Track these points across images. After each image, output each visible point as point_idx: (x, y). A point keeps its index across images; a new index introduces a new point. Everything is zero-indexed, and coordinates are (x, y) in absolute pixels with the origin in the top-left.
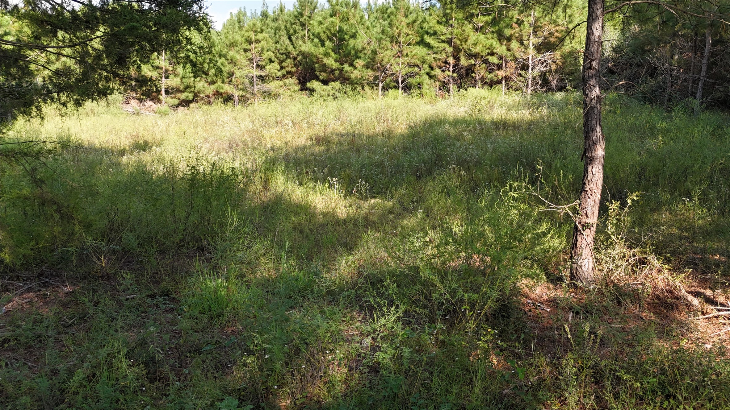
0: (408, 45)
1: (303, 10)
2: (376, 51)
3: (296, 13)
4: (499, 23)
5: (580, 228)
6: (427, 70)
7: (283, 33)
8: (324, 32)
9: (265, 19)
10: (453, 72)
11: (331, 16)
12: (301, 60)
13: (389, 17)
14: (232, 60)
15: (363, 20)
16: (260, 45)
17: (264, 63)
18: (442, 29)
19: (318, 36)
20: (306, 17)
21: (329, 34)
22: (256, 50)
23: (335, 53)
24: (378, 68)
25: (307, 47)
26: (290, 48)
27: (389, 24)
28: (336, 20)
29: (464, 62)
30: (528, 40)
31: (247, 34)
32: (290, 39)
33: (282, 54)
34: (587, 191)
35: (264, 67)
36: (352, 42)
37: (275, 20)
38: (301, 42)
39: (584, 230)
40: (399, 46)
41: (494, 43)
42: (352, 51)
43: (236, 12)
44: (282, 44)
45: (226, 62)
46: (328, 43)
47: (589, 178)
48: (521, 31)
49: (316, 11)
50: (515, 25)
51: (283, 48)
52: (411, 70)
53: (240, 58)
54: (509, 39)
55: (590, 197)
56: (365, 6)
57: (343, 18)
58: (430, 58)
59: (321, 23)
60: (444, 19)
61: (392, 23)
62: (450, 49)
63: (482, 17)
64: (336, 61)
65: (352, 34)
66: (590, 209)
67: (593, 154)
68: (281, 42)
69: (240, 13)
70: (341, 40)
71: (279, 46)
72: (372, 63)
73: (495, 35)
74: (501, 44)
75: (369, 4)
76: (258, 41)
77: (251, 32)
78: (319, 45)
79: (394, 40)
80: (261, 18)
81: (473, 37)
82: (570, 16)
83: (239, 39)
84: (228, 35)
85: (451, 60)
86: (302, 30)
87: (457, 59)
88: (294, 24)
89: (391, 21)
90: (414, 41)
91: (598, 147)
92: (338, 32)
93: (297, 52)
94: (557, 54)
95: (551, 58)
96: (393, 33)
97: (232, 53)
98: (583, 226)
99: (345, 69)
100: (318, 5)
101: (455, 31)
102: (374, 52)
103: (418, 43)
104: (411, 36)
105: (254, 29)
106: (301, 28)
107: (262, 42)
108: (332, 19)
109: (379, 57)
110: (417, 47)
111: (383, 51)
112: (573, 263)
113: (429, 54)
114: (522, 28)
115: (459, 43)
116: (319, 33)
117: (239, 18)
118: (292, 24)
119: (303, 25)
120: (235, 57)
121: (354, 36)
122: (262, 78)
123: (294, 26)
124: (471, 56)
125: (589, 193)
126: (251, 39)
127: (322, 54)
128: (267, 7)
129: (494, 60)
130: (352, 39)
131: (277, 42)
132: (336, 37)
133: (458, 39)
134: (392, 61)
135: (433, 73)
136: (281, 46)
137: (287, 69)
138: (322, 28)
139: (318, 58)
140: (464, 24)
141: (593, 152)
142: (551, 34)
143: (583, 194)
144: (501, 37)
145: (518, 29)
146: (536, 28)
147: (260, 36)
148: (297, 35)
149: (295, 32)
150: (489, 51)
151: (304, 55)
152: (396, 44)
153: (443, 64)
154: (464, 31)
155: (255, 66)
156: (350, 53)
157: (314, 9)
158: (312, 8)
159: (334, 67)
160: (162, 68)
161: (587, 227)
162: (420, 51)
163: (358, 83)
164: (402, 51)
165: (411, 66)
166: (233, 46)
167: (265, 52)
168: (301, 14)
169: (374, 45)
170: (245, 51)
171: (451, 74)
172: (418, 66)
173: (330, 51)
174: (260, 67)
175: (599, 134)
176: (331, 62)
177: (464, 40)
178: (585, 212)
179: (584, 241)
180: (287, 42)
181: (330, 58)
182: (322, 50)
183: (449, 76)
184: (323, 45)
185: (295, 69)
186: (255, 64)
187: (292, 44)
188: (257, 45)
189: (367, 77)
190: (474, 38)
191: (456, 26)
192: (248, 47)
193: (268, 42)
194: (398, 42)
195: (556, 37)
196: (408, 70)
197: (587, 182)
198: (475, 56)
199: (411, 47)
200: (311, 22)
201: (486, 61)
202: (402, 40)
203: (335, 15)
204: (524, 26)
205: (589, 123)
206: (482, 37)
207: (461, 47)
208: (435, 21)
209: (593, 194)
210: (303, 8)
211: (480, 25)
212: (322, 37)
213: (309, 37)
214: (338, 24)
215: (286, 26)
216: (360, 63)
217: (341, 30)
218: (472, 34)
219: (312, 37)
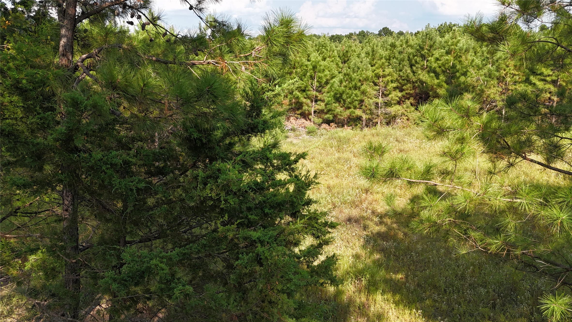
0: (513, 83)
1: (424, 45)
3: (418, 47)
7: (406, 63)
8: (440, 68)
11: (447, 54)
12: (419, 86)
14: (363, 91)
16: (386, 79)
17: (388, 91)
19: (434, 70)
20: (426, 51)
21: (443, 68)
22: (383, 82)
23: (447, 84)
25: (424, 76)
26: (411, 75)
27: (497, 67)
28: (450, 57)
31: (376, 72)
32: (411, 68)
33: (403, 80)
35: (388, 94)
36: (462, 79)
38: (420, 72)
40: (505, 85)
42: (462, 84)
44: (405, 72)
45: (359, 93)
46: (442, 76)
51: (405, 75)
53: (370, 90)
57: (456, 56)
59: (437, 59)
61: (500, 66)
65: (463, 72)
68: (404, 70)
71: (401, 74)
72: (479, 97)
76: (384, 76)
77: (380, 68)
78: (434, 77)
79: (501, 79)
83: (371, 76)
84: (362, 73)
85: (555, 98)
86: (422, 61)
88: (416, 56)
90: (520, 80)
92: (452, 68)
93: (416, 79)
97: (364, 86)
103: (524, 82)
104: (517, 76)
105: (383, 67)
106: (421, 59)
107: (388, 76)
108: (447, 57)
109: (485, 94)
110: (523, 85)
116: (435, 68)
118: (414, 56)
119: (423, 57)
120: (366, 89)
121: (465, 74)
122: (386, 104)
123: (416, 57)
126: (379, 75)
127: (436, 85)
130: (462, 77)
131: (401, 71)
132: (449, 70)
136: (403, 73)
137: (407, 92)
138: (438, 64)
139: (432, 88)
147: (387, 72)
148: (417, 65)
149: (416, 62)
151: (422, 82)
152: (503, 82)
158: (432, 44)
164: (507, 88)
166: (366, 81)
167: (389, 84)
168: (422, 48)
169: (482, 83)
170: (374, 83)
173: (443, 83)
174: (384, 95)
180: (409, 71)
181: (443, 89)
182: (436, 81)
184: (437, 78)
185: (413, 91)
186: (381, 93)
187: (413, 73)
188: (384, 79)
192: (377, 81)
193: (392, 75)
199: (517, 84)
202: (508, 79)
203: (450, 53)
210: (424, 43)
212: (438, 72)
213: (427, 66)
214: (452, 62)
215: (409, 57)
217: (454, 67)
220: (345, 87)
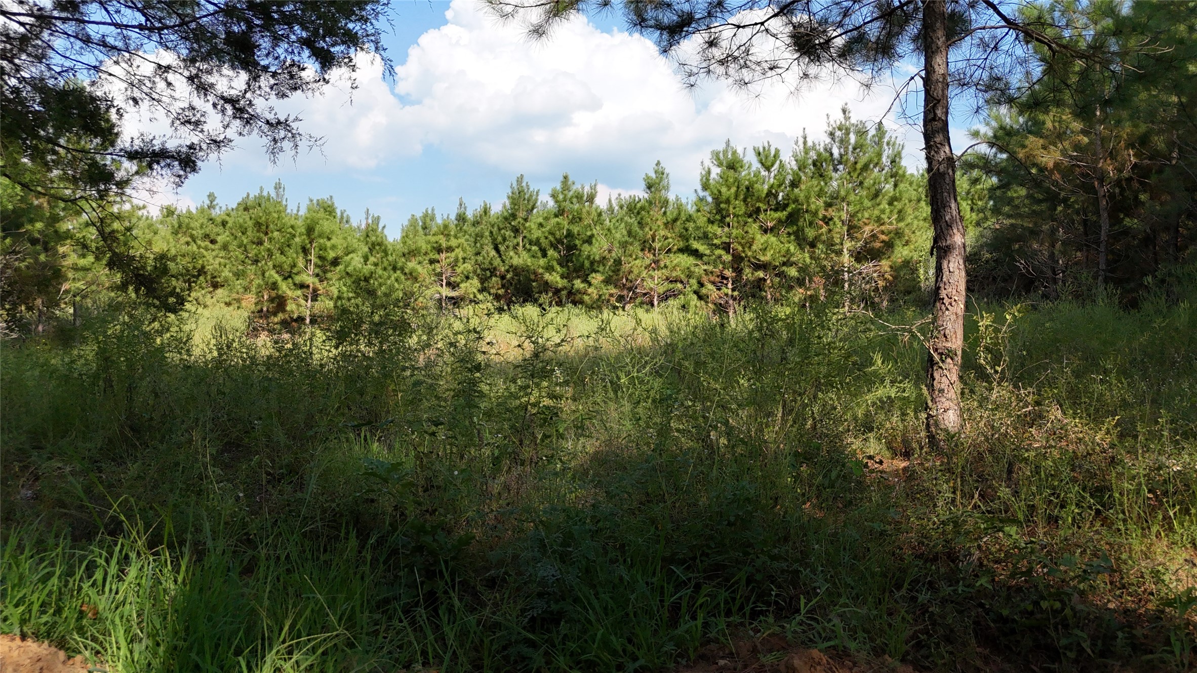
0: (667, 253)
1: (517, 210)
2: (620, 259)
3: (506, 214)
4: (798, 220)
5: (936, 357)
6: (695, 287)
7: (487, 240)
8: (546, 238)
9: (461, 224)
10: (733, 290)
11: (556, 216)
12: (512, 278)
13: (638, 213)
14: (411, 274)
15: (602, 218)
16: (453, 255)
17: (458, 280)
18: (716, 229)
19: (537, 242)
20: (520, 219)
21: (552, 239)
22: (448, 260)
23: (562, 267)
24: (624, 285)
25: (521, 259)
26: (497, 261)
27: (639, 223)
28: (564, 222)
29: (748, 274)
30: (842, 244)
31: (433, 239)
32: (497, 249)
33: (485, 270)
34: (943, 299)
35: (458, 285)
36: (586, 248)
37: (476, 223)
38: (512, 253)
39: (943, 361)
40: (654, 255)
41: (792, 248)
42: (586, 262)
43: (421, 215)
44: (486, 256)
45: (403, 277)
46: (551, 252)
47: (944, 279)
48: (830, 231)
49: (535, 211)
50: (821, 223)
51: (487, 262)
52: (671, 286)
53: (423, 270)
54: (813, 245)
55: (949, 307)
56: (605, 207)
57: (574, 218)
58: (699, 270)
59: (541, 225)
60: (718, 217)
61: (644, 222)
62: (727, 258)
63: (772, 212)
64: (562, 277)
65: (586, 238)
66: (950, 326)
67: (948, 242)
68: (484, 253)
69: (426, 215)
70: (571, 248)
71: (480, 258)
72: (615, 277)
73: (792, 237)
74: (802, 249)
75: (611, 206)
76: (450, 249)
77: (441, 236)
78: (539, 254)
79: (646, 246)
80: (456, 222)
81: (760, 239)
82: (900, 212)
83: (424, 247)
84: (408, 240)
85: (729, 273)
86: (515, 237)
87: (739, 271)
88: (503, 229)
89: (642, 219)
90: (676, 247)
91: (955, 231)
92: (566, 237)
93: (507, 267)
94: (885, 264)
95: (875, 271)
96: (645, 236)
97: (412, 265)
98: (941, 354)
99: (576, 286)
100: (539, 203)
101: (735, 232)
102: (618, 262)
103: (681, 251)
104: (670, 240)
105: (446, 232)
106: (513, 234)
107: (457, 250)
108: (557, 219)
109: (625, 267)
110: (681, 255)
111: (630, 259)
112: (929, 416)
113: (697, 265)
114: (831, 227)
115: (740, 248)
116: (538, 239)
117: (424, 223)
118: (500, 229)
119: (516, 231)
120: (416, 270)
121: (589, 241)
122: (456, 302)
123: (503, 231)
124: (759, 266)
125: (946, 301)
126: (440, 245)
127: (542, 268)
128: (465, 208)
129: (793, 272)
130: (586, 245)
131: (478, 254)
132: (562, 243)
133: (740, 243)
134: (644, 274)
135: (704, 291)
136: (484, 258)
138: (543, 232)
139: (535, 273)
140: (746, 223)
141: (948, 238)
142: (874, 237)
143: (938, 304)
144: (801, 240)
145: (824, 229)
146: (852, 229)
147: (453, 242)
148: (507, 243)
149: (504, 239)
150: (785, 260)
151: (515, 269)
152: (649, 251)
153: (717, 280)
154: (747, 232)
155: (444, 284)
156: (583, 265)
157: (533, 208)
158: (530, 207)
159: (560, 286)
160: (308, 286)
161: (947, 356)
162: (686, 260)
163: (595, 306)
164: (658, 261)
165: (671, 281)
166: (415, 256)
167: (459, 264)
168: (514, 216)
169: (617, 252)
170: (432, 262)
171: (730, 292)
172: (682, 282)
173: (555, 263)
174: (452, 285)
175: (954, 213)
176: (555, 278)
177: (748, 245)
178: (942, 332)
179: (944, 379)
180: (493, 253)
181: (554, 273)
182: (542, 262)
183: (726, 295)
184: (545, 255)
185: (503, 290)
186: (445, 281)
187: (500, 256)
188: (449, 254)
189: (607, 296)
190: (762, 241)
191: (736, 224)
192: (437, 256)
193: (464, 250)
194: (651, 249)
195: (883, 242)
196: (667, 286)
197: (942, 285)
198: (764, 266)
199: (671, 255)
200: (527, 225)
201: (781, 275)
202: (657, 245)
203: (562, 214)
204: (834, 224)
205: (938, 197)
206: (773, 239)
207: (743, 255)
208: (705, 219)
209: (954, 303)
210: (516, 208)
211: (770, 224)
212: (543, 245)
213: (524, 246)
214: (566, 226)
215: (491, 232)
216: (597, 279)
217: (570, 234)
218: (758, 236)
219: (528, 246)
220: (376, 265)
